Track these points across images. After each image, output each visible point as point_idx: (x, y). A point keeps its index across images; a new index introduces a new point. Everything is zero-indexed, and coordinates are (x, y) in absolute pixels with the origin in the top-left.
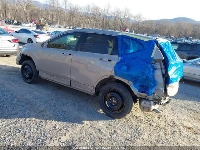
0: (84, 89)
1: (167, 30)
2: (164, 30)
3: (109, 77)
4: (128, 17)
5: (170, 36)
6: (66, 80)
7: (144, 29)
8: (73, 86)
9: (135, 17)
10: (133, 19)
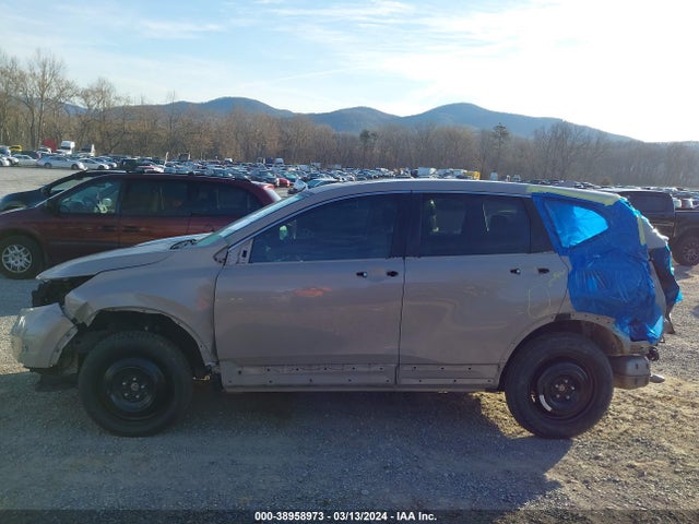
0: (459, 382)
1: (207, 140)
2: (197, 137)
3: (552, 320)
4: (59, 96)
5: (220, 158)
6: (377, 368)
7: (128, 138)
8: (410, 381)
9: (87, 96)
10: (78, 102)
